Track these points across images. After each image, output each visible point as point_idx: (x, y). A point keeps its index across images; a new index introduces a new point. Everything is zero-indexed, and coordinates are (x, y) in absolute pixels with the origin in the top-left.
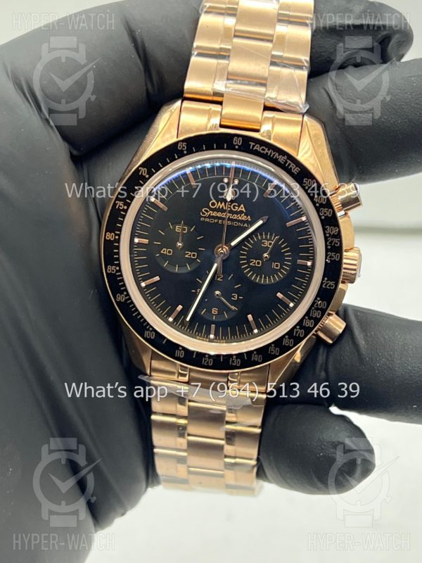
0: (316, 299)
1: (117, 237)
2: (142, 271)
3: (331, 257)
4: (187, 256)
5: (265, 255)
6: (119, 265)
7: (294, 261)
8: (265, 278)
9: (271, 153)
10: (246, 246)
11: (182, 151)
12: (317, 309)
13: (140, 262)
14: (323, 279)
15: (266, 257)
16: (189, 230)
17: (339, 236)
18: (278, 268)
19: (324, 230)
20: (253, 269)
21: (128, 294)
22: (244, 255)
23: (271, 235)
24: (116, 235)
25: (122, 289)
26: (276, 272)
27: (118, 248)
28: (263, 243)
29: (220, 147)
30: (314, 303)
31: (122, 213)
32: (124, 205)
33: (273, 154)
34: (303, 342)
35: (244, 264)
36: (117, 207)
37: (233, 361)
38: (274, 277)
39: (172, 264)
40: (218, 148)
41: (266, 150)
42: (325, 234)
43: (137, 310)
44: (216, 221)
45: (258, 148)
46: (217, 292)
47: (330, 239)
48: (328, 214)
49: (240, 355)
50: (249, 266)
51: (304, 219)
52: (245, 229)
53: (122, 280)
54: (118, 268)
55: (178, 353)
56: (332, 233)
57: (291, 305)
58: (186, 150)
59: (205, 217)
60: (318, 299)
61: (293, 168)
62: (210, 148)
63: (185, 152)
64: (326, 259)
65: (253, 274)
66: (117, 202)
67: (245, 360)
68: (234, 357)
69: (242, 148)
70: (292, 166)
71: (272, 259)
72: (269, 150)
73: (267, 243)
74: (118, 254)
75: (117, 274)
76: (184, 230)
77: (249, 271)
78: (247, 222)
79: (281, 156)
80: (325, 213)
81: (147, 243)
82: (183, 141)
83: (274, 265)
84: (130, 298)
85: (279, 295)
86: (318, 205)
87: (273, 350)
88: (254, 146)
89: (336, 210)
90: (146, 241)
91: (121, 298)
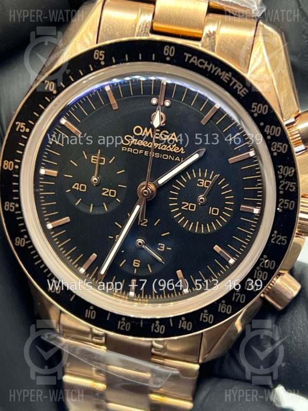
0: (262, 256)
1: (17, 167)
2: (50, 209)
3: (283, 205)
4: (103, 194)
5: (201, 197)
6: (19, 202)
7: (237, 207)
8: (200, 226)
9: (211, 69)
10: (178, 185)
11: (99, 61)
12: (263, 269)
13: (48, 199)
14: (272, 232)
15: (202, 200)
16: (107, 161)
17: (294, 178)
18: (217, 214)
19: (276, 170)
20: (185, 213)
21: (29, 238)
22: (174, 196)
23: (209, 173)
24: (15, 163)
25: (22, 231)
26: (213, 219)
27: (18, 180)
28: (199, 182)
29: (147, 58)
30: (259, 262)
31: (23, 136)
32: (26, 127)
33: (214, 69)
34: (244, 310)
35: (175, 207)
36: (17, 130)
37: (155, 328)
38: (211, 225)
39: (86, 203)
40: (144, 60)
41: (206, 65)
42: (276, 175)
43: (39, 258)
44: (141, 151)
45: (194, 60)
46: (140, 241)
47: (283, 182)
48: (282, 149)
49: (164, 321)
50: (181, 210)
51: (252, 154)
52: (177, 164)
53: (23, 221)
54: (17, 205)
55: (88, 313)
56: (286, 175)
57: (232, 261)
58: (104, 60)
59: (128, 146)
60: (265, 256)
61: (239, 88)
62: (133, 59)
63: (103, 63)
64: (277, 207)
65: (184, 221)
66: (17, 123)
67: (171, 327)
68: (157, 322)
69: (175, 61)
70: (239, 86)
71: (209, 203)
72: (209, 64)
73: (203, 183)
74: (18, 187)
75: (16, 213)
76: (101, 161)
77: (180, 217)
78: (179, 154)
79: (224, 73)
80: (279, 149)
81: (56, 175)
82: (100, 48)
83: (211, 211)
84: (31, 243)
85: (217, 248)
86: (269, 137)
87: (206, 317)
88: (189, 58)
89: (292, 145)
90: (54, 173)
91: (21, 242)
